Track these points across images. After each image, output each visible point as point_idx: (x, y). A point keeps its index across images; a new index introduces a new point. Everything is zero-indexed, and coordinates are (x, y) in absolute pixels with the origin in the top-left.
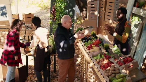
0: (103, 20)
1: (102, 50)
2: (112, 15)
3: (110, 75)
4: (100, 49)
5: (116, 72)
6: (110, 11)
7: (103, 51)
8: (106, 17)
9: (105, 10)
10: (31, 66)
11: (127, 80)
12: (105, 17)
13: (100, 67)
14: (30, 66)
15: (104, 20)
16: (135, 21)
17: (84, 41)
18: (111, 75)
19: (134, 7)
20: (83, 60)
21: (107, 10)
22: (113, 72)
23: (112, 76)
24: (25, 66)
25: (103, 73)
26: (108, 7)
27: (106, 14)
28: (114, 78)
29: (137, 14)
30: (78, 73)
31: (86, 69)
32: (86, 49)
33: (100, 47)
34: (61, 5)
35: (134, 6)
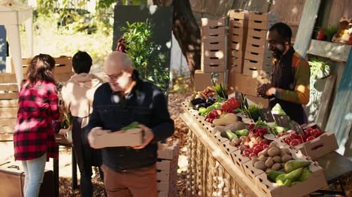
0: (240, 71)
1: (244, 120)
2: (259, 58)
3: (267, 165)
4: (240, 119)
5: (283, 158)
6: (255, 50)
7: (245, 122)
8: (248, 64)
9: (244, 48)
10: (65, 180)
11: (311, 172)
12: (245, 63)
13: (242, 153)
14: (62, 178)
15: (242, 72)
16: (316, 71)
17: (197, 106)
18: (271, 167)
19: (313, 41)
20: (195, 153)
21: (249, 48)
22: (276, 158)
23: (273, 167)
24: (51, 171)
25: (250, 163)
26: (250, 41)
27: (245, 58)
28: (279, 172)
29: (321, 55)
30: (181, 193)
31: (204, 173)
32: (203, 122)
33: (239, 115)
34: (138, 34)
35: (314, 36)
